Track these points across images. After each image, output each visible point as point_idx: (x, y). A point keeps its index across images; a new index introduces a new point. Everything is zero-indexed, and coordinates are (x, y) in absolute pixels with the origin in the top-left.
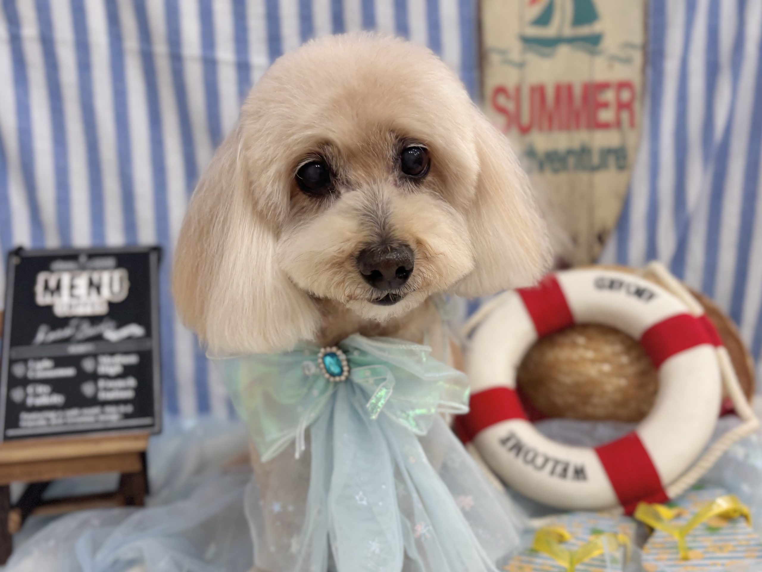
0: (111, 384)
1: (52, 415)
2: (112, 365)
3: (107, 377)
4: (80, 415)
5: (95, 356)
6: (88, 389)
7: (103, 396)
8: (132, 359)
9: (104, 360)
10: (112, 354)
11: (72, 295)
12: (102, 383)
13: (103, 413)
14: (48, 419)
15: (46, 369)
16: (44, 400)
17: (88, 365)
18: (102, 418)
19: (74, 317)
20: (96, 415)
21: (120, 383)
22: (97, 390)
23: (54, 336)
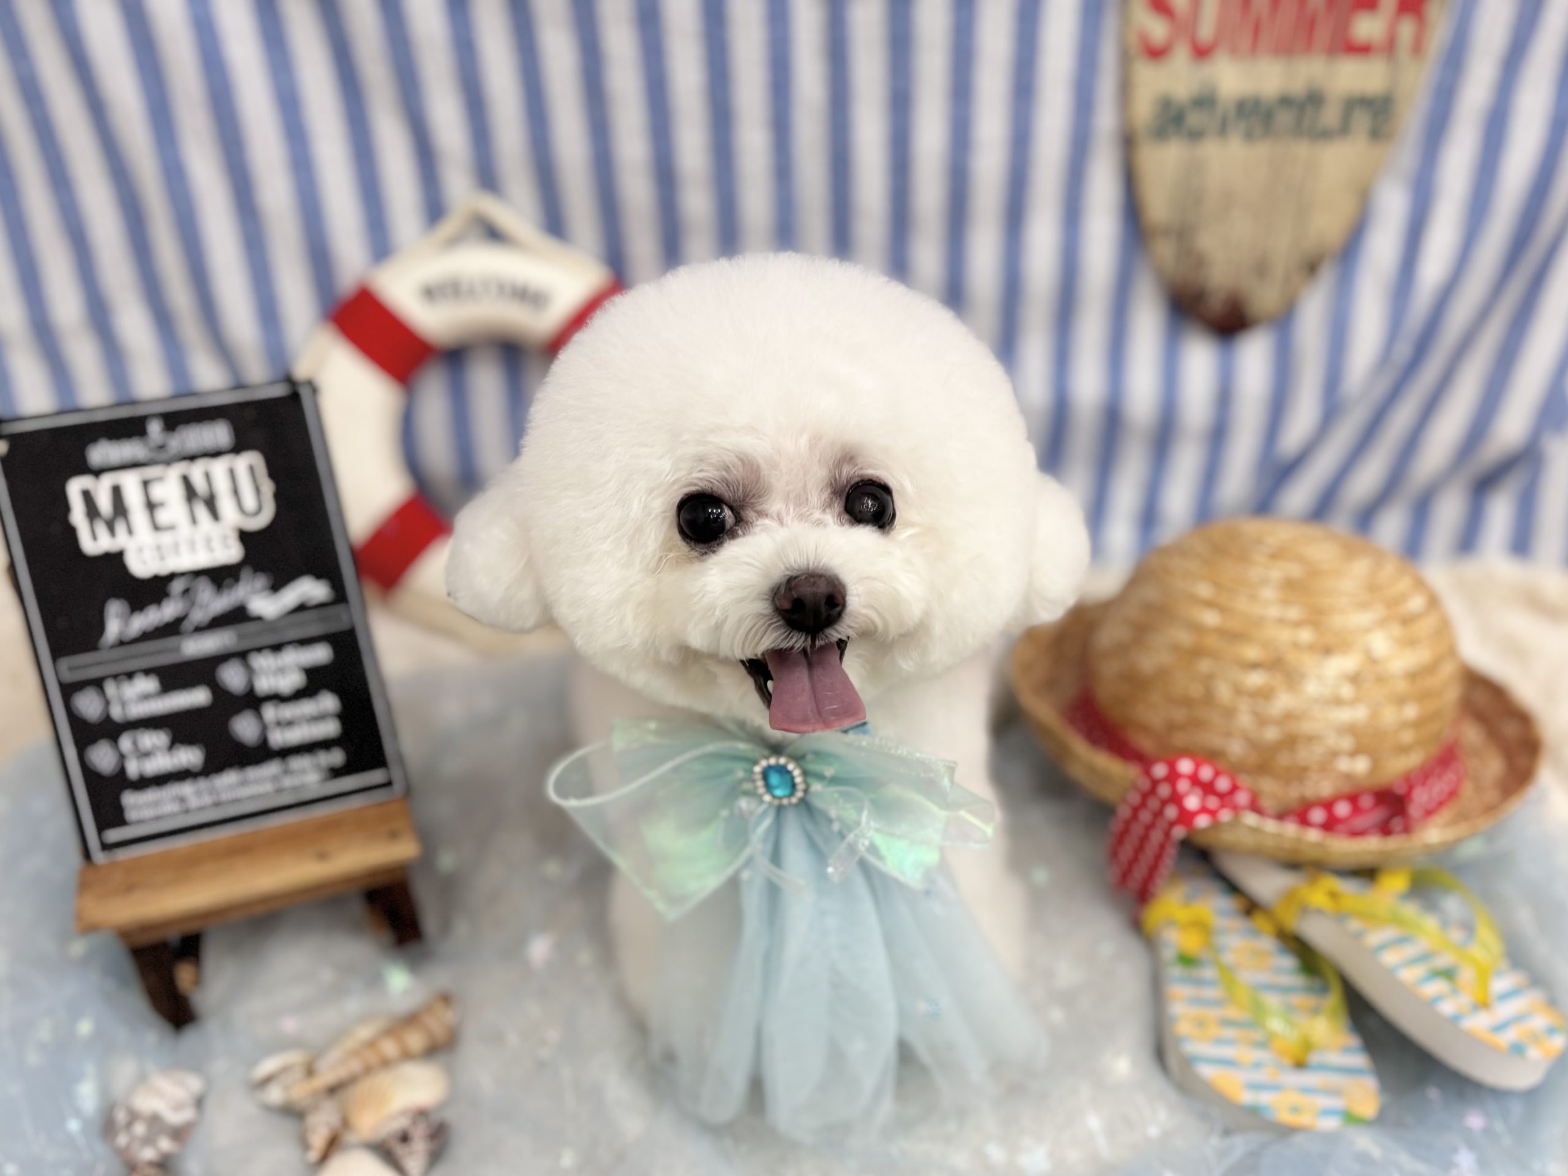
0: (288, 711)
1: (186, 789)
2: (281, 671)
3: (278, 698)
4: (244, 783)
5: (242, 655)
6: (245, 728)
7: (278, 738)
8: (320, 654)
9: (262, 662)
10: (277, 648)
11: (156, 527)
12: (270, 712)
13: (287, 772)
14: (182, 800)
15: (146, 697)
16: (162, 762)
17: (232, 677)
18: (288, 782)
19: (174, 576)
20: (275, 778)
21: (307, 707)
22: (264, 728)
23: (142, 621)
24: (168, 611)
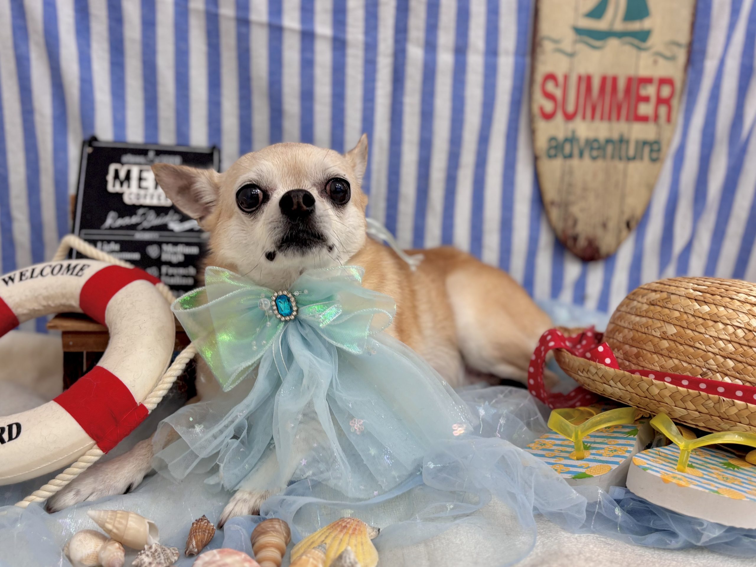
0: (173, 270)
2: (175, 253)
3: (170, 264)
5: (159, 244)
8: (194, 251)
9: (167, 248)
10: (175, 244)
11: (140, 187)
12: (164, 269)
19: (141, 206)
21: (182, 271)
23: (121, 222)
24: (134, 220)
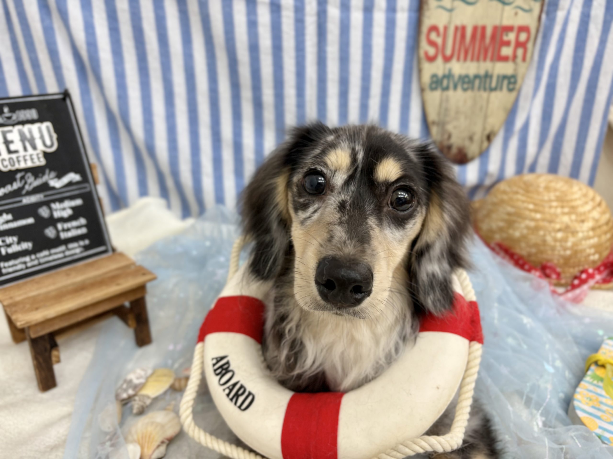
0: (67, 225)
1: (27, 259)
2: (64, 209)
3: (63, 220)
4: (50, 255)
5: (47, 204)
6: (50, 232)
7: (63, 235)
8: (78, 202)
9: (56, 206)
10: (61, 200)
11: (10, 152)
12: (60, 226)
13: (68, 249)
14: (25, 263)
15: (7, 222)
16: (15, 248)
17: (44, 212)
18: (68, 253)
19: (18, 171)
20: (63, 252)
21: (74, 223)
22: (58, 232)
23: (4, 190)
24: (16, 186)
